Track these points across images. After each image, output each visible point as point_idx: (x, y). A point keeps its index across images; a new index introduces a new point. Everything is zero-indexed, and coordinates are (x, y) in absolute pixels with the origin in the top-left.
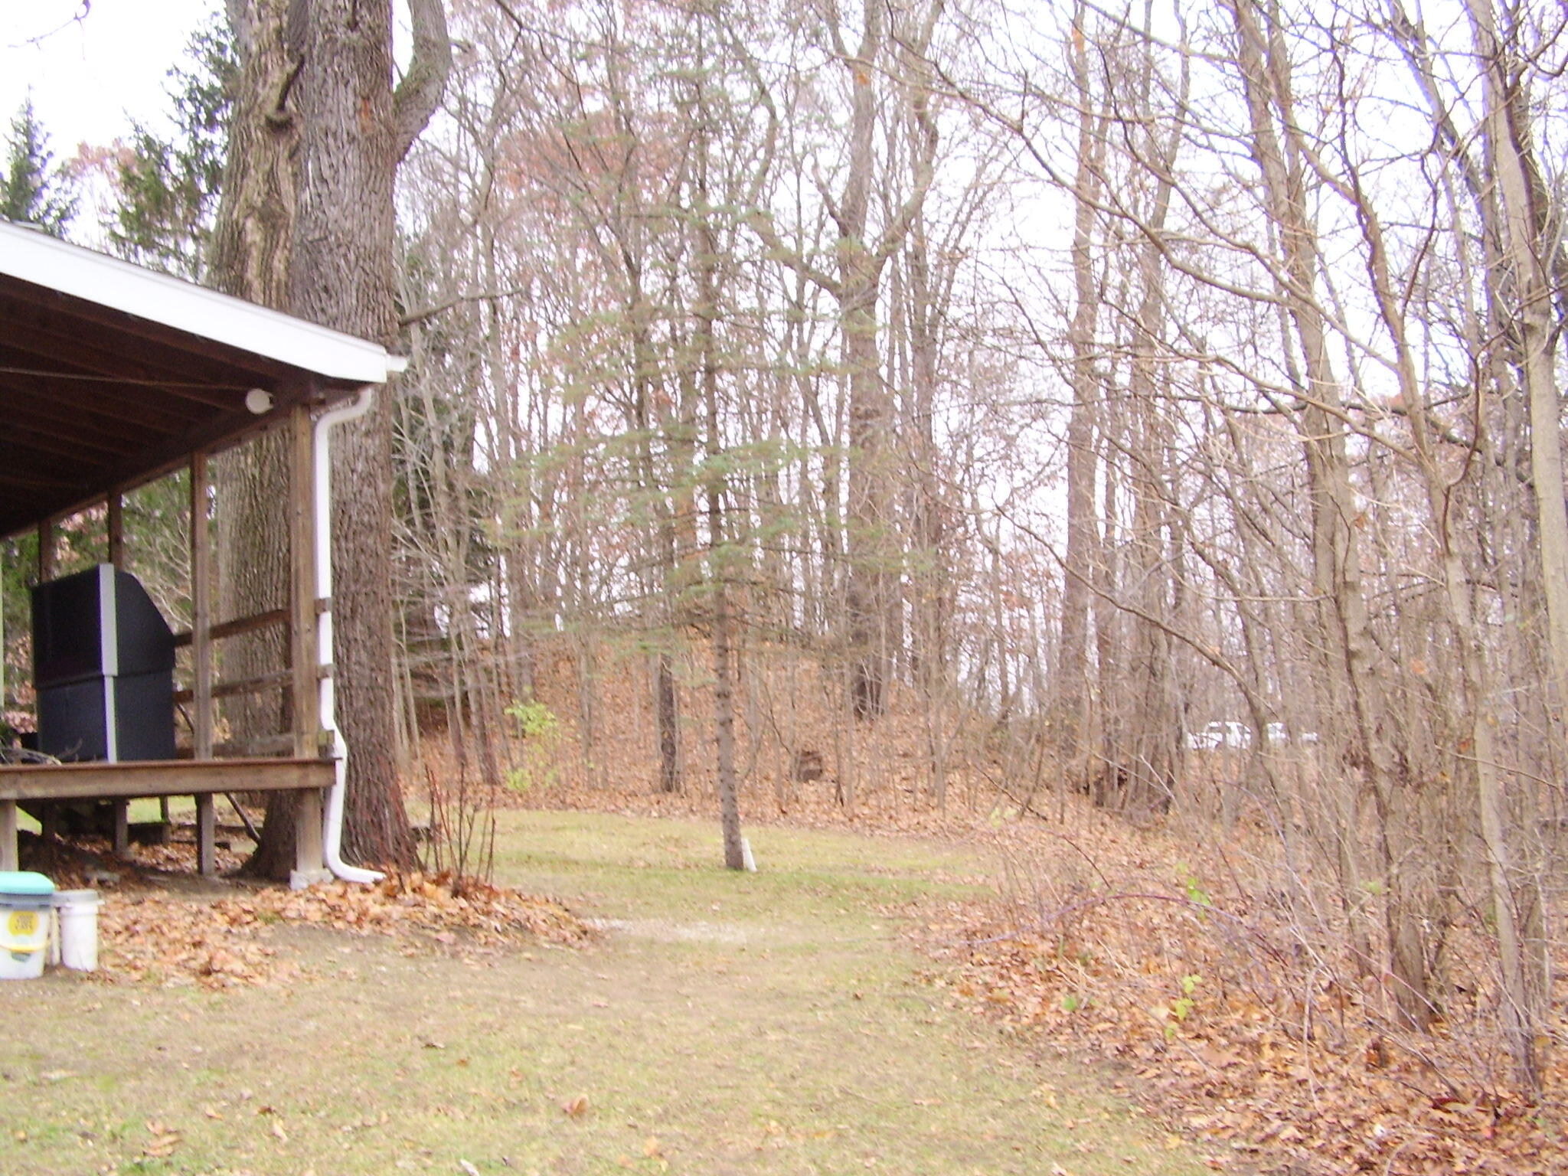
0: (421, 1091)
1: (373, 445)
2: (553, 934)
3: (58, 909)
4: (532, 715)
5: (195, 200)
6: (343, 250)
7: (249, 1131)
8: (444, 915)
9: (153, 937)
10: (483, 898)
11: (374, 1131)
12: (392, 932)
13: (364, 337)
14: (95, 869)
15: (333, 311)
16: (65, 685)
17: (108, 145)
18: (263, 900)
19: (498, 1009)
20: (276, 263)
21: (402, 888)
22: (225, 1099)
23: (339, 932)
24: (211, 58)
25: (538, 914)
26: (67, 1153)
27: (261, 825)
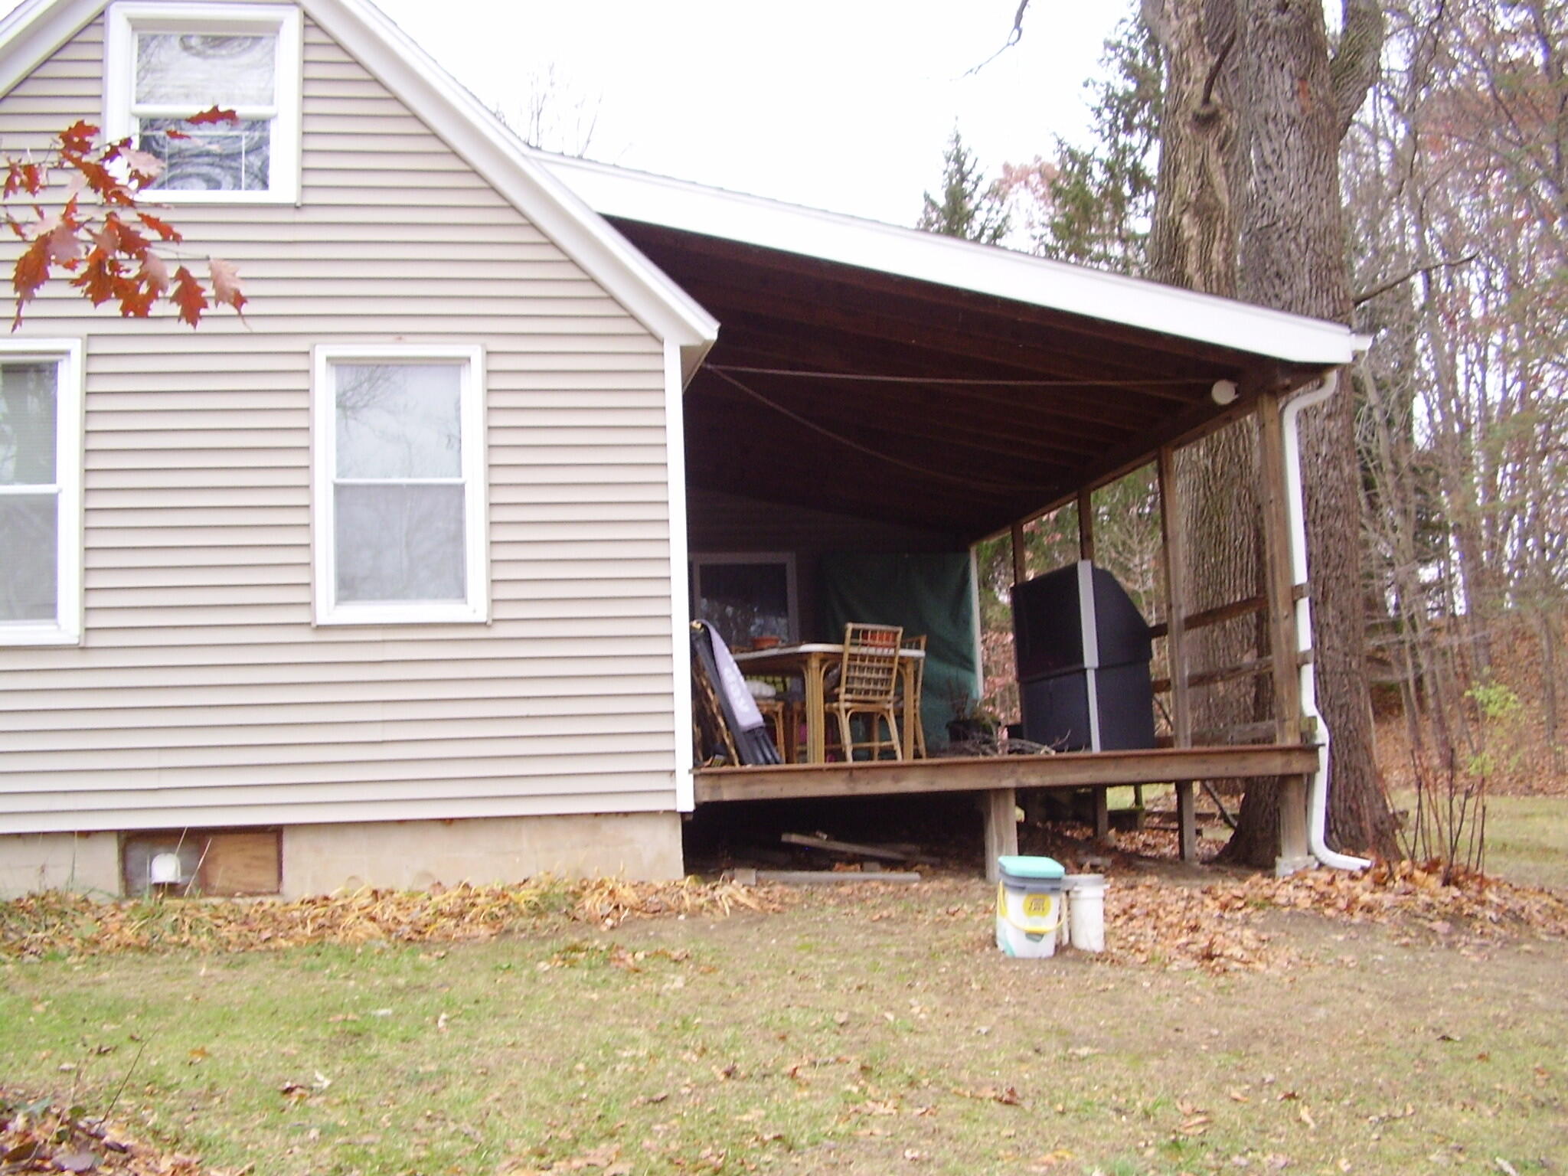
0: (1443, 1083)
1: (1335, 427)
2: (1550, 925)
3: (1068, 893)
4: (1494, 697)
5: (1119, 204)
6: (1292, 234)
7: (1277, 1116)
8: (1437, 905)
9: (1151, 921)
10: (1475, 886)
11: (1401, 1122)
12: (1384, 920)
13: (1320, 317)
14: (1086, 854)
15: (1287, 296)
16: (1048, 678)
17: (1030, 162)
18: (1252, 887)
19: (1508, 1003)
20: (1214, 255)
21: (1392, 876)
22: (1247, 1082)
23: (1330, 919)
24: (1124, 65)
25: (1533, 905)
26: (1104, 1127)
27: (1237, 812)
